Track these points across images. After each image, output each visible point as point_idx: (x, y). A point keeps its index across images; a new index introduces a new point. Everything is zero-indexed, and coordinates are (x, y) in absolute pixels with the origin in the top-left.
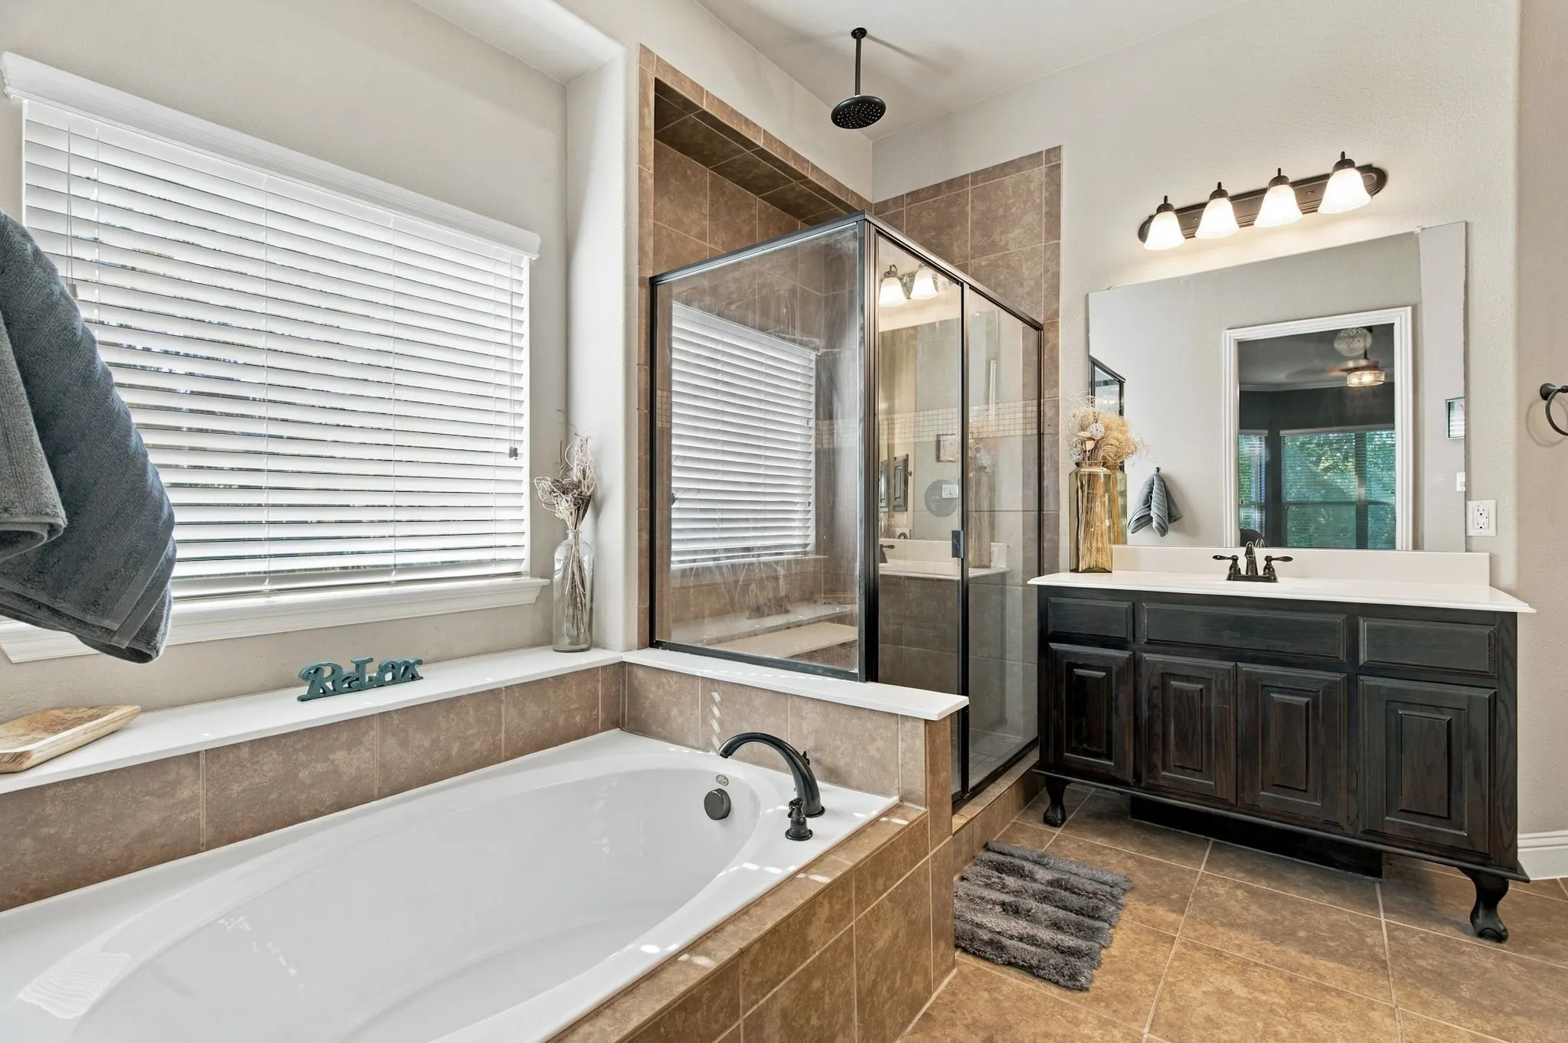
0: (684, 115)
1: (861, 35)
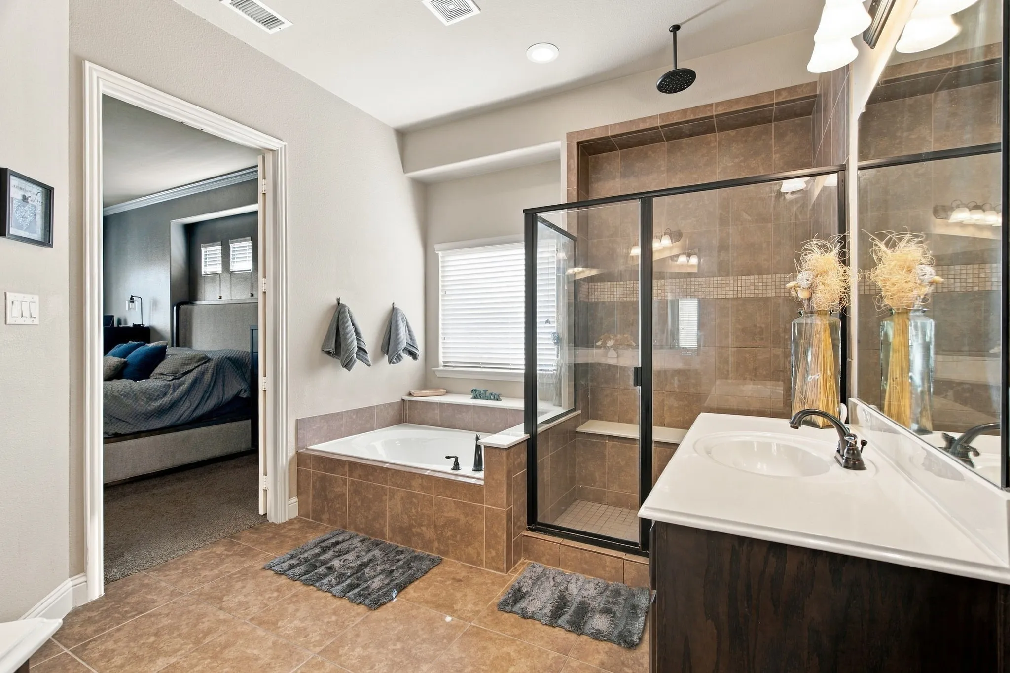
1: (676, 28)
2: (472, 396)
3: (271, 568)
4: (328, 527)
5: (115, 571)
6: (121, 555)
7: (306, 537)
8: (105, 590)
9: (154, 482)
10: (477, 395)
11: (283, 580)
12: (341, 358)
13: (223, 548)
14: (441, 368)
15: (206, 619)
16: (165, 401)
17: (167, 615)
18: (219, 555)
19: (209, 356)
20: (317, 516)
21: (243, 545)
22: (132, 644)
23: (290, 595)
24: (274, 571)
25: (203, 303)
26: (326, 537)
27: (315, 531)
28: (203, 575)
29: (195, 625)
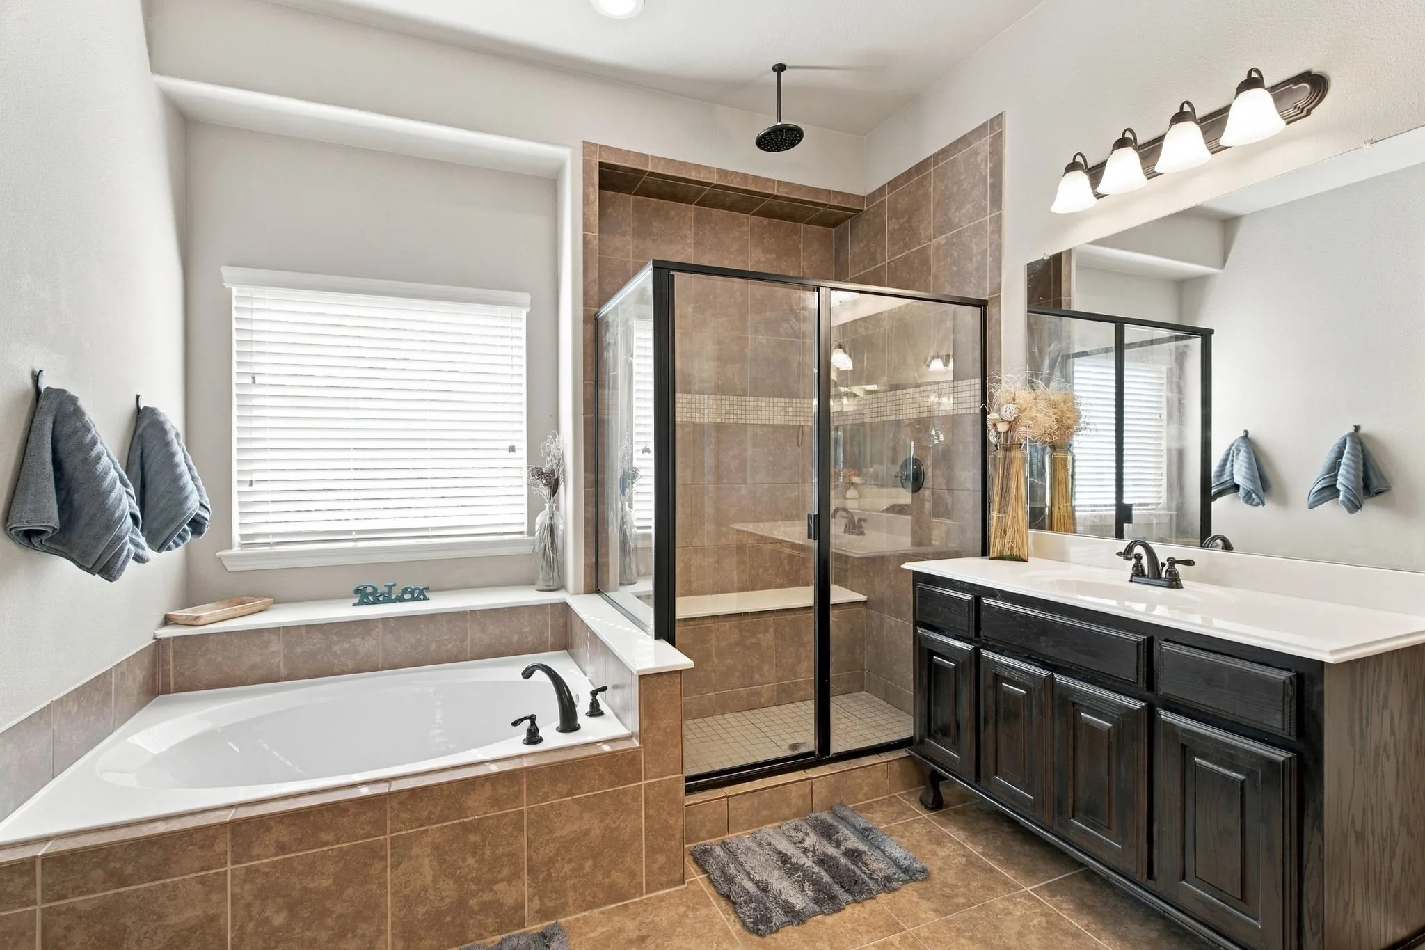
0: (642, 178)
1: (780, 68)
2: (357, 600)
10: (365, 596)
14: (236, 550)
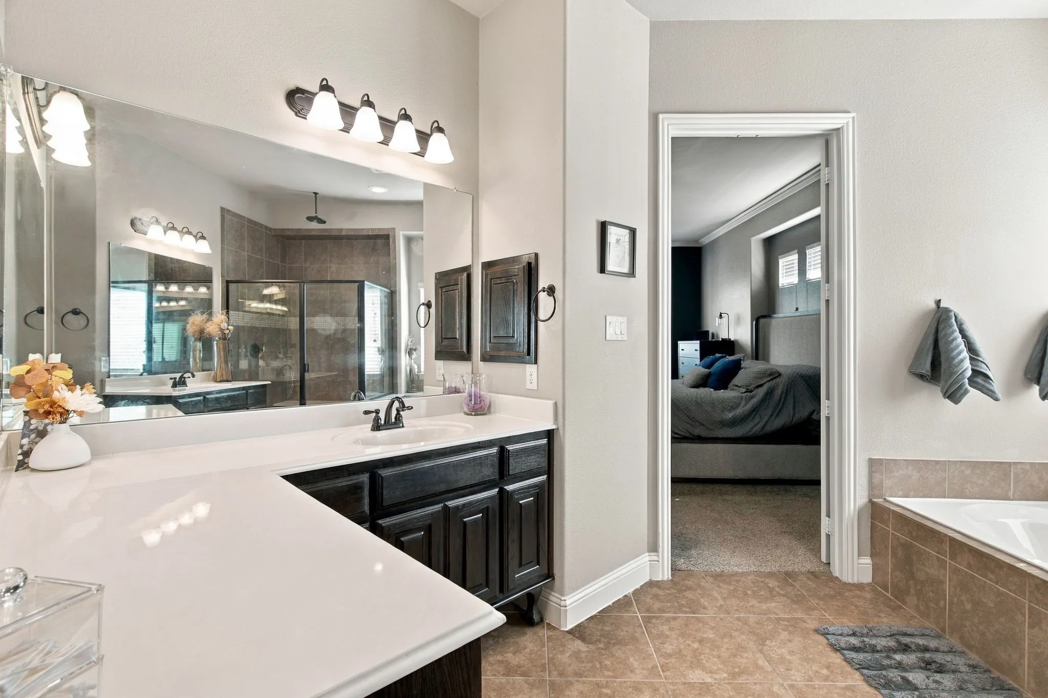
3: (825, 634)
4: (915, 617)
5: (682, 560)
6: (689, 549)
7: (879, 617)
8: (672, 575)
9: (728, 488)
11: (836, 658)
12: (940, 385)
13: (777, 584)
15: (746, 655)
16: (738, 412)
17: (712, 628)
18: (771, 590)
19: (781, 370)
20: (900, 594)
21: (798, 590)
22: (681, 640)
23: (843, 684)
24: (828, 639)
25: (781, 315)
26: (910, 630)
27: (895, 615)
28: (750, 604)
29: (735, 656)
